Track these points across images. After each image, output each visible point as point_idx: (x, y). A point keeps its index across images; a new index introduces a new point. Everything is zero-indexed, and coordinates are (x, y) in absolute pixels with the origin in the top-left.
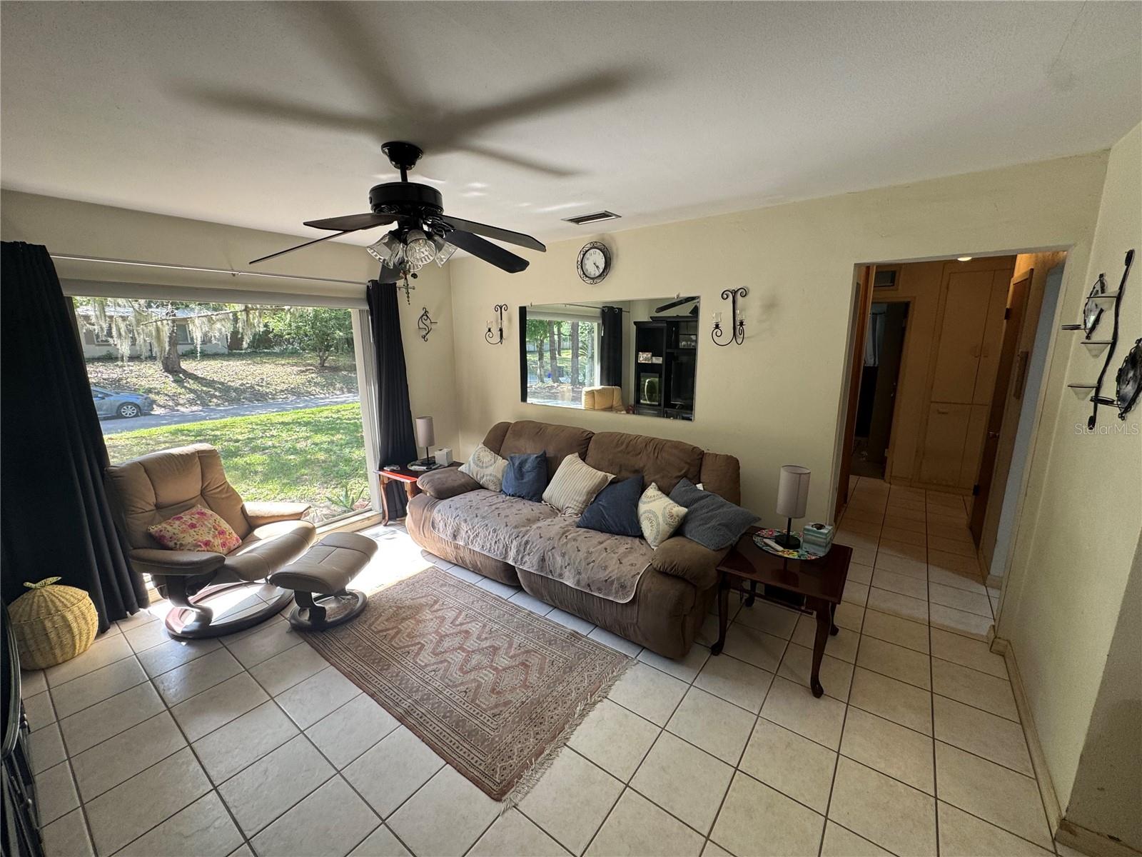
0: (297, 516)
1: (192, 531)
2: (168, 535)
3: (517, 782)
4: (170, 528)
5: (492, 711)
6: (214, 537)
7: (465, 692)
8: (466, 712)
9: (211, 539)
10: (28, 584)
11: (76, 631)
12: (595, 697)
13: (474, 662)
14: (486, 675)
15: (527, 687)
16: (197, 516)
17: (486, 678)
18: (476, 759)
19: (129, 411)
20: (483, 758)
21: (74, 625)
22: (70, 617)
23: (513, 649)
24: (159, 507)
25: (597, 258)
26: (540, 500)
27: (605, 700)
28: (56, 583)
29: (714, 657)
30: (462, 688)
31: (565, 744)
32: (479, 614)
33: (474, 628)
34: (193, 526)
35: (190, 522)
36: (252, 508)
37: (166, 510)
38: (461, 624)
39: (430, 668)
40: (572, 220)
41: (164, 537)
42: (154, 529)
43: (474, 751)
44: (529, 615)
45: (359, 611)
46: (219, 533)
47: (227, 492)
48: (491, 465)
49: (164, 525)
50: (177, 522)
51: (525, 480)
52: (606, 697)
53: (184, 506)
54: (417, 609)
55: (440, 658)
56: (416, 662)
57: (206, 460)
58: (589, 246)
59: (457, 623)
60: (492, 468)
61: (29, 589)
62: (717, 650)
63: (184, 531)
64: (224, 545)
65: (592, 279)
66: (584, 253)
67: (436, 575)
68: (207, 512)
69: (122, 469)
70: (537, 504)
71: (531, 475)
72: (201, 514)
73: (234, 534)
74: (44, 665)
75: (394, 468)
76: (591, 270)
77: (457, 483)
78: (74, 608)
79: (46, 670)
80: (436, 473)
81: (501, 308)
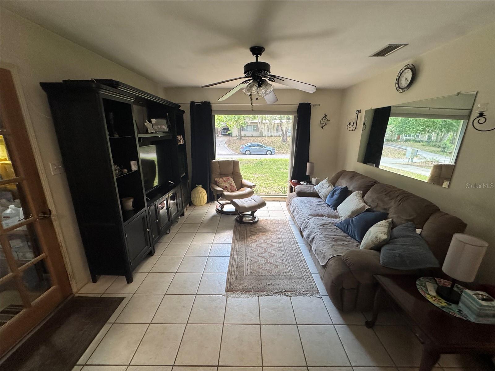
0: (250, 187)
1: (224, 183)
2: (218, 182)
3: (234, 292)
4: (220, 180)
5: (251, 271)
6: (229, 186)
7: (252, 260)
8: (246, 265)
10: (196, 185)
11: (201, 199)
12: (286, 293)
13: (264, 255)
14: (262, 260)
15: (269, 272)
16: (227, 179)
17: (261, 261)
18: (233, 278)
19: (269, 153)
20: (235, 279)
21: (201, 198)
22: (201, 196)
23: (280, 259)
24: (220, 174)
25: (408, 75)
26: (335, 209)
28: (202, 187)
29: (365, 327)
30: (252, 259)
31: (258, 296)
32: (283, 243)
33: (276, 245)
34: (225, 181)
36: (245, 181)
37: (222, 175)
38: (274, 242)
39: (251, 248)
42: (216, 179)
43: (235, 276)
44: (299, 253)
45: (254, 223)
46: (231, 186)
47: (239, 175)
48: (326, 188)
49: (219, 179)
50: (222, 179)
51: (333, 198)
52: (290, 297)
53: (226, 175)
54: (267, 231)
55: (257, 248)
56: (250, 245)
57: (235, 163)
58: (405, 68)
59: (273, 241)
60: (325, 189)
61: (197, 187)
62: (370, 325)
63: (222, 182)
64: (231, 189)
65: (402, 89)
66: (401, 73)
67: (285, 224)
68: (231, 179)
69: (214, 162)
70: (332, 210)
71: (336, 196)
72: (229, 179)
73: (235, 187)
74: (195, 205)
75: (295, 181)
76: (404, 83)
77: (308, 192)
78: (202, 194)
79: (195, 206)
80: (303, 186)
81: (358, 112)
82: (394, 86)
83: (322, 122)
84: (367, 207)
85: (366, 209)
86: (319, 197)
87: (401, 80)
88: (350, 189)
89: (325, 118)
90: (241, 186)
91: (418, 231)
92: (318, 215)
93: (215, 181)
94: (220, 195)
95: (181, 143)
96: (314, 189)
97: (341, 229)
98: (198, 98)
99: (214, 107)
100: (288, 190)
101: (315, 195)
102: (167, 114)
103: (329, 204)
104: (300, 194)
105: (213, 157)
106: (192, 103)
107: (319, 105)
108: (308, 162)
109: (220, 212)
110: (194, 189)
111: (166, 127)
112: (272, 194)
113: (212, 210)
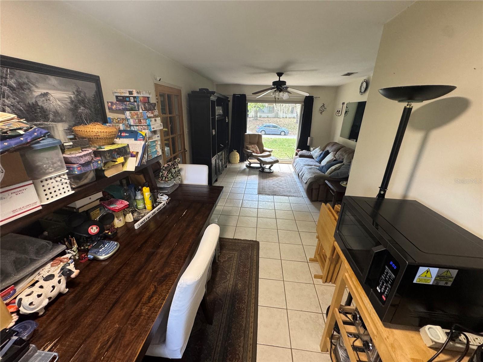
0: (269, 152)
3: (262, 194)
4: (250, 146)
5: (270, 189)
7: (270, 186)
8: (267, 187)
9: (254, 151)
10: (233, 150)
11: (236, 159)
14: (276, 186)
15: (279, 190)
19: (283, 133)
23: (285, 186)
24: (250, 143)
25: (365, 85)
28: (236, 151)
31: (273, 196)
32: (288, 181)
33: (283, 182)
34: (253, 147)
36: (265, 148)
39: (269, 182)
40: (344, 75)
42: (247, 146)
43: (262, 190)
44: (296, 185)
45: (270, 172)
46: (256, 150)
47: (262, 144)
52: (289, 197)
53: (253, 144)
55: (272, 182)
56: (269, 180)
57: (259, 136)
58: (364, 81)
59: (282, 180)
60: (317, 153)
63: (251, 148)
64: (256, 152)
65: (362, 93)
66: (362, 84)
67: (290, 175)
68: (256, 146)
69: (246, 134)
70: (319, 164)
71: (322, 156)
72: (255, 146)
73: (259, 152)
74: (232, 162)
75: (299, 150)
76: (363, 90)
77: (306, 155)
78: (237, 156)
79: (232, 164)
80: (304, 152)
81: (343, 104)
82: (359, 90)
83: (321, 109)
84: (334, 159)
86: (313, 158)
87: (362, 87)
88: (329, 151)
89: (323, 107)
90: (264, 151)
92: (309, 165)
93: (246, 147)
94: (250, 156)
96: (311, 153)
97: (319, 170)
98: (238, 92)
99: (248, 97)
100: (295, 154)
101: (311, 157)
102: (222, 103)
103: (317, 160)
104: (301, 156)
105: (246, 132)
106: (234, 95)
107: (319, 97)
108: (309, 136)
109: (249, 167)
110: (232, 152)
112: (283, 159)
113: (244, 165)
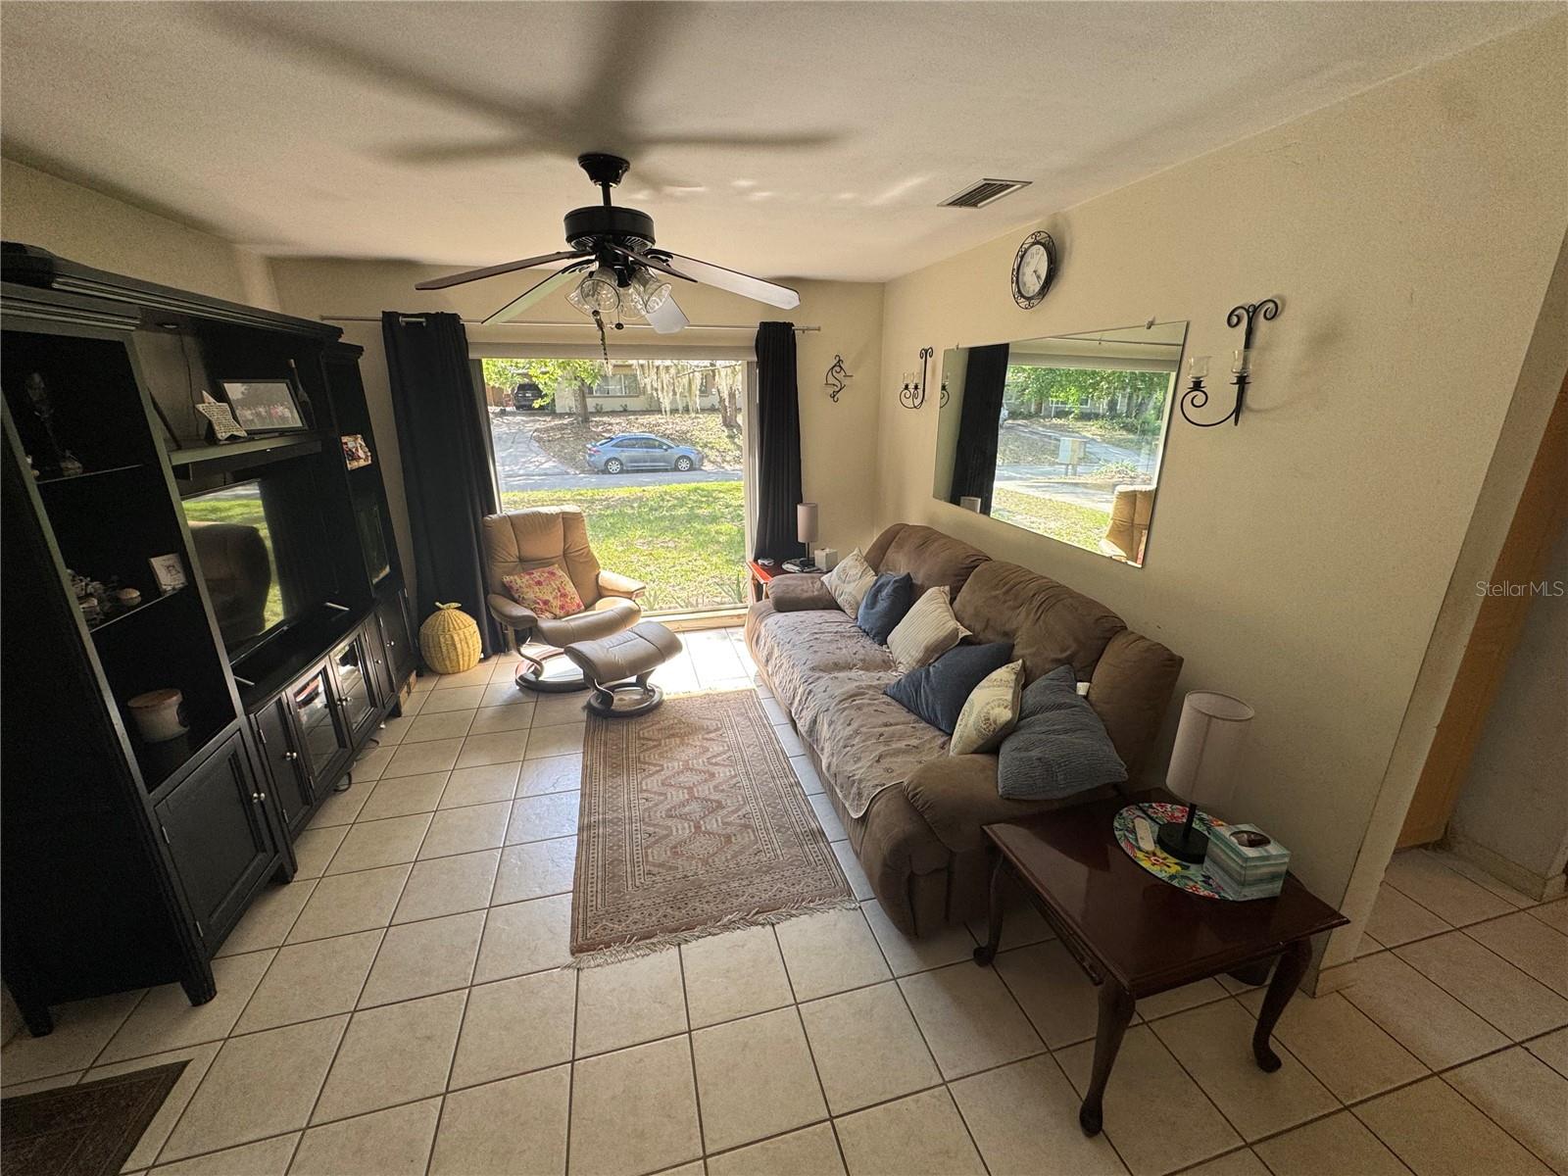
0: (629, 595)
1: (536, 589)
2: (515, 587)
3: (601, 949)
4: (519, 581)
5: (652, 868)
6: (555, 598)
7: (650, 835)
8: (632, 855)
9: (551, 599)
10: (438, 604)
11: (459, 650)
12: (760, 918)
13: (687, 809)
14: (684, 828)
15: (705, 863)
16: (546, 575)
17: (680, 832)
18: (594, 903)
19: (684, 464)
20: (599, 906)
21: (458, 646)
22: (456, 638)
23: (736, 815)
24: (522, 560)
25: (1038, 261)
26: (883, 642)
27: (769, 928)
28: (457, 608)
29: (973, 965)
30: (651, 829)
31: (679, 945)
32: (744, 761)
33: (723, 773)
34: (539, 583)
35: (539, 579)
36: (607, 577)
37: (526, 563)
38: (716, 764)
39: (645, 795)
40: (954, 203)
41: (511, 587)
42: (507, 579)
43: (599, 896)
44: (791, 786)
45: (649, 708)
46: (561, 596)
47: (586, 557)
48: (854, 581)
49: (516, 577)
50: (527, 577)
51: (873, 611)
52: (773, 925)
53: (543, 562)
54: (693, 730)
55: (663, 789)
56: (641, 783)
57: (570, 521)
58: (1030, 240)
59: (714, 761)
60: (853, 585)
61: (439, 609)
62: (984, 957)
63: (530, 586)
64: (562, 607)
65: (1028, 299)
66: (1022, 256)
67: (744, 702)
68: (560, 573)
69: (493, 520)
70: (876, 646)
71: (882, 604)
72: (553, 574)
73: (577, 600)
74: (439, 668)
75: (766, 562)
76: (1032, 285)
77: (805, 595)
78: (462, 630)
79: (441, 675)
80: (793, 581)
81: (926, 353)
82: (1009, 288)
83: (831, 380)
84: (964, 632)
85: (961, 636)
86: (839, 608)
87: (1024, 274)
88: (918, 580)
89: (838, 369)
90: (600, 593)
91: (1082, 688)
92: (837, 667)
93: (503, 585)
94: (528, 631)
95: (362, 463)
96: (823, 583)
97: (900, 701)
98: (413, 303)
99: (473, 330)
100: (749, 590)
101: (828, 603)
102: (292, 361)
103: (867, 627)
104: (784, 605)
105: (490, 508)
106: (389, 319)
107: (819, 330)
108: (800, 501)
109: (532, 687)
110: (430, 620)
111: (292, 412)
112: (700, 607)
113: (502, 680)
